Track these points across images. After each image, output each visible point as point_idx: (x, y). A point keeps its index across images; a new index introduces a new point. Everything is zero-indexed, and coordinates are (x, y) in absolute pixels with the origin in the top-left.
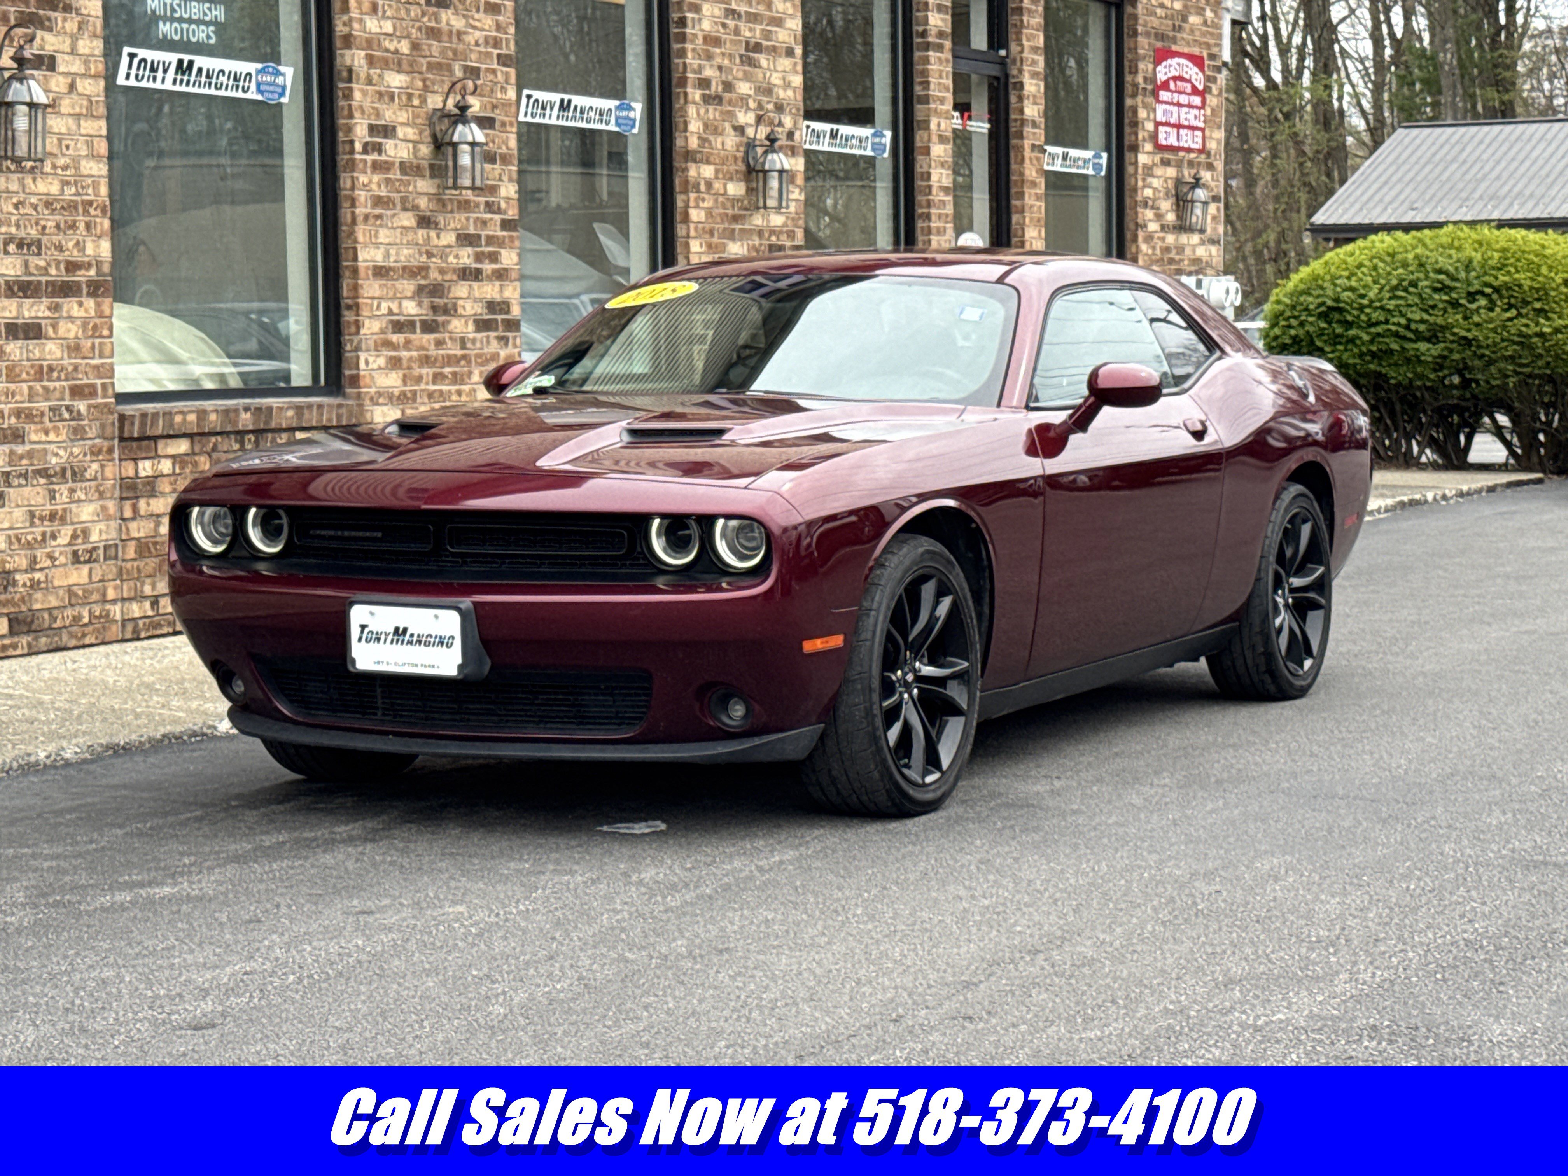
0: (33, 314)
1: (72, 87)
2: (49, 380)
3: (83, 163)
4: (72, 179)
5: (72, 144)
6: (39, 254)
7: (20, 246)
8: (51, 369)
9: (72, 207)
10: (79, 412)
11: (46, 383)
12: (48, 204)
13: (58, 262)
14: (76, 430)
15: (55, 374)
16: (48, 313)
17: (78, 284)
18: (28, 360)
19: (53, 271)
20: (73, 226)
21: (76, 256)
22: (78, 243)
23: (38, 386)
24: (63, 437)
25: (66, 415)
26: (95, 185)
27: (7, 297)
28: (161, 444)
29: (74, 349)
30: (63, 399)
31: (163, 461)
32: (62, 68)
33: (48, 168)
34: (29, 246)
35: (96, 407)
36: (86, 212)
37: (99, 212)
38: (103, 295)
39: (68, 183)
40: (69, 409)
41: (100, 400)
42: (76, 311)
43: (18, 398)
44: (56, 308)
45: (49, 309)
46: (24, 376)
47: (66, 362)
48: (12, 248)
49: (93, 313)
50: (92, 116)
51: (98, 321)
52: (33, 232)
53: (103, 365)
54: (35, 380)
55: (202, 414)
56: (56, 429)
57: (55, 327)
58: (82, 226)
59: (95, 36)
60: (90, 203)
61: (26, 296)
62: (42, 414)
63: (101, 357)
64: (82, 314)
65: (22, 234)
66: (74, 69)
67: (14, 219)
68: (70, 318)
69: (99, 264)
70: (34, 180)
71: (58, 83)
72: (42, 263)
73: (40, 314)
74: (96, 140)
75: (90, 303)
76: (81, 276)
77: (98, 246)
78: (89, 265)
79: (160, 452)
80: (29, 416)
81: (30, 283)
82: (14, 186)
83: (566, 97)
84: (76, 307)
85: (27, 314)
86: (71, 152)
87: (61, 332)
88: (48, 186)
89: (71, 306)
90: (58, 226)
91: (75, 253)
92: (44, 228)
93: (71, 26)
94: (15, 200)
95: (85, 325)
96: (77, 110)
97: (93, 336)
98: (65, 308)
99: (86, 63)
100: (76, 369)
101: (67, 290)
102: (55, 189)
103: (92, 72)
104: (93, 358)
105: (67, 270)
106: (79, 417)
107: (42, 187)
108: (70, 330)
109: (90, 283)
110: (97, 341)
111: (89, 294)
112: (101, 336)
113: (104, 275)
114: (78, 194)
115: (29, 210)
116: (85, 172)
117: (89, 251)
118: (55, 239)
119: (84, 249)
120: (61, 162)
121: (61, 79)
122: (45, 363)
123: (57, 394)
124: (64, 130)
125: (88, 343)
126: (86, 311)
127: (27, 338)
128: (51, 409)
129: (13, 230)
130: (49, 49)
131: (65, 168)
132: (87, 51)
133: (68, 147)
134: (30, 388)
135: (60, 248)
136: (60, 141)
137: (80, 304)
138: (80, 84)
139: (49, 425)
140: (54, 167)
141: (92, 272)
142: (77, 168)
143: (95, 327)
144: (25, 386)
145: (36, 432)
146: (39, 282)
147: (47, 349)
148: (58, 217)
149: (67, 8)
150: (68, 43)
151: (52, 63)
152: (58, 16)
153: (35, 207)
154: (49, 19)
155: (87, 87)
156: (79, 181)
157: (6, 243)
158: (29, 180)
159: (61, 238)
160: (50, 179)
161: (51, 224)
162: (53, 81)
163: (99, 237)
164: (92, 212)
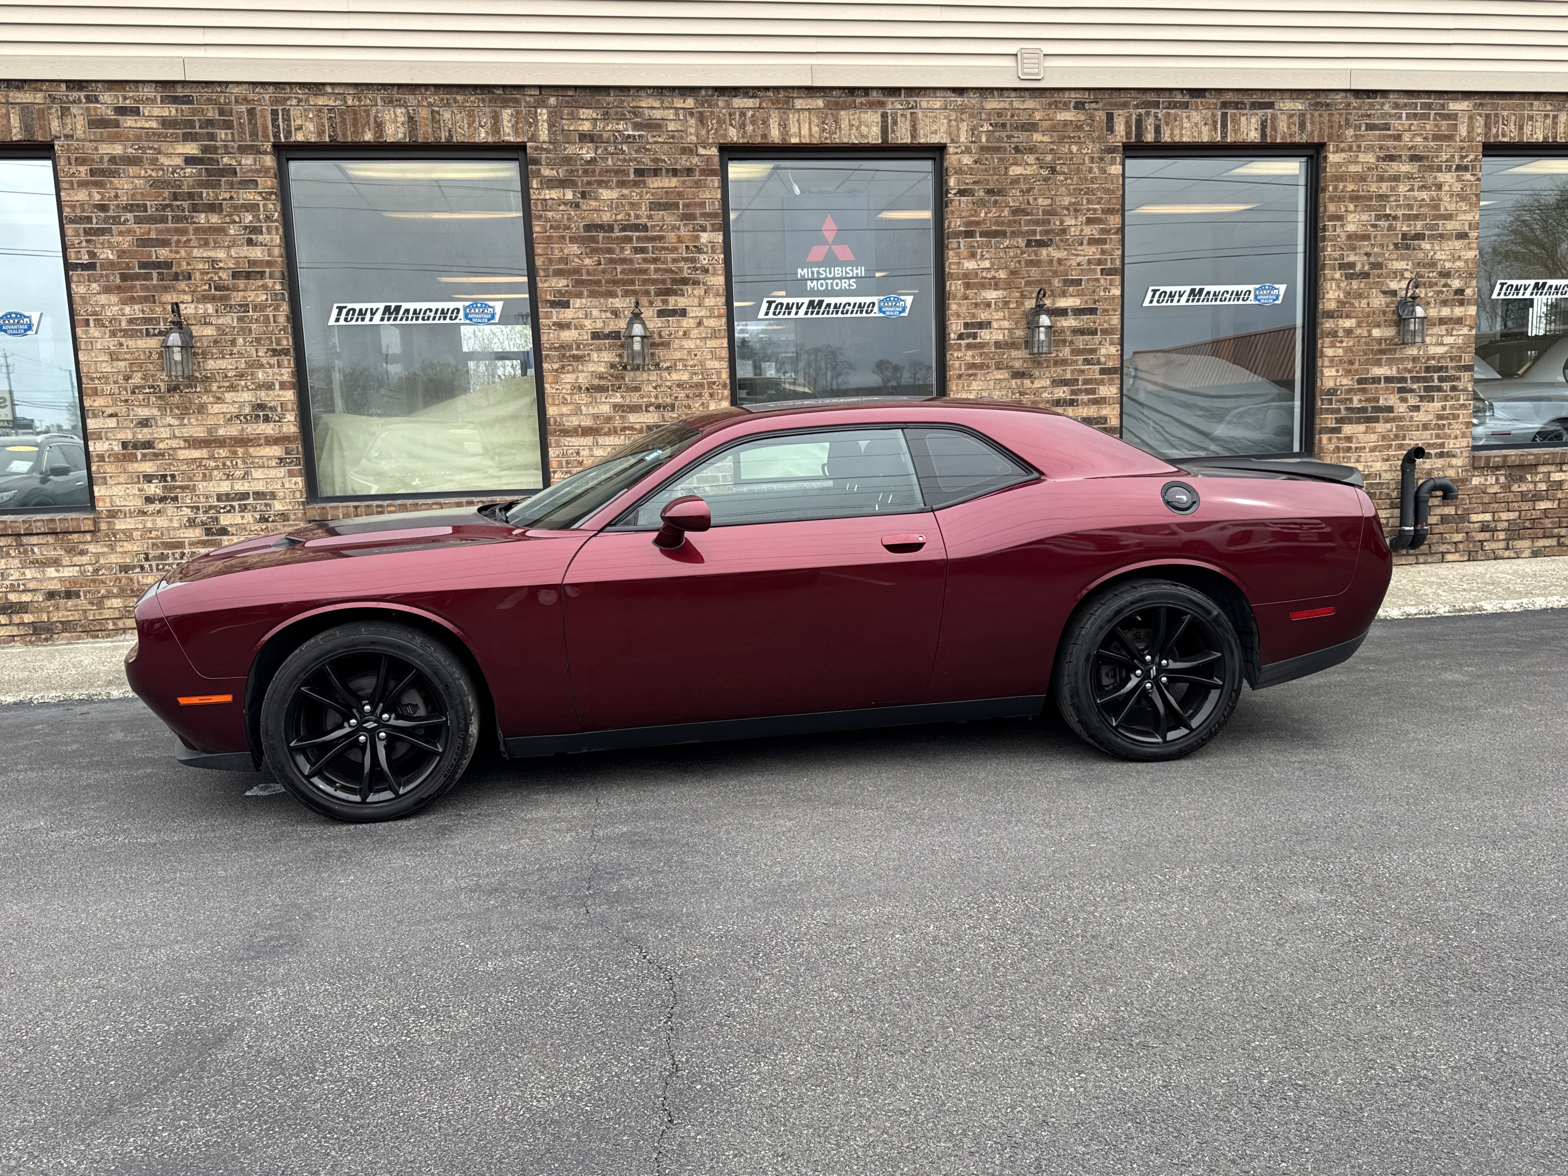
1: (700, 324)
3: (708, 362)
4: (699, 371)
5: (699, 353)
6: (673, 411)
7: (657, 407)
9: (699, 385)
12: (679, 385)
20: (700, 395)
22: (703, 404)
26: (719, 373)
32: (691, 314)
33: (680, 367)
34: (664, 407)
36: (711, 388)
37: (720, 387)
39: (696, 373)
48: (651, 409)
50: (715, 337)
52: (668, 400)
58: (706, 395)
59: (718, 295)
60: (714, 383)
65: (660, 401)
66: (702, 314)
67: (653, 394)
70: (669, 373)
71: (687, 323)
72: (675, 415)
74: (718, 351)
77: (719, 405)
82: (653, 378)
86: (698, 357)
88: (678, 377)
90: (687, 396)
92: (677, 397)
93: (699, 291)
96: (704, 335)
99: (711, 310)
102: (685, 377)
103: (716, 314)
107: (675, 376)
114: (704, 379)
115: (665, 389)
116: (709, 367)
117: (713, 407)
118: (685, 403)
120: (690, 363)
121: (691, 320)
124: (693, 346)
129: (653, 400)
130: (681, 305)
131: (694, 366)
132: (711, 304)
133: (695, 355)
136: (689, 352)
138: (706, 322)
140: (685, 366)
142: (702, 366)
148: (687, 391)
149: (696, 283)
150: (696, 301)
151: (683, 313)
152: (689, 288)
153: (670, 388)
154: (681, 290)
155: (712, 323)
156: (705, 372)
157: (647, 407)
158: (665, 374)
159: (690, 402)
160: (682, 372)
161: (682, 395)
162: (685, 322)
163: (720, 400)
164: (715, 387)
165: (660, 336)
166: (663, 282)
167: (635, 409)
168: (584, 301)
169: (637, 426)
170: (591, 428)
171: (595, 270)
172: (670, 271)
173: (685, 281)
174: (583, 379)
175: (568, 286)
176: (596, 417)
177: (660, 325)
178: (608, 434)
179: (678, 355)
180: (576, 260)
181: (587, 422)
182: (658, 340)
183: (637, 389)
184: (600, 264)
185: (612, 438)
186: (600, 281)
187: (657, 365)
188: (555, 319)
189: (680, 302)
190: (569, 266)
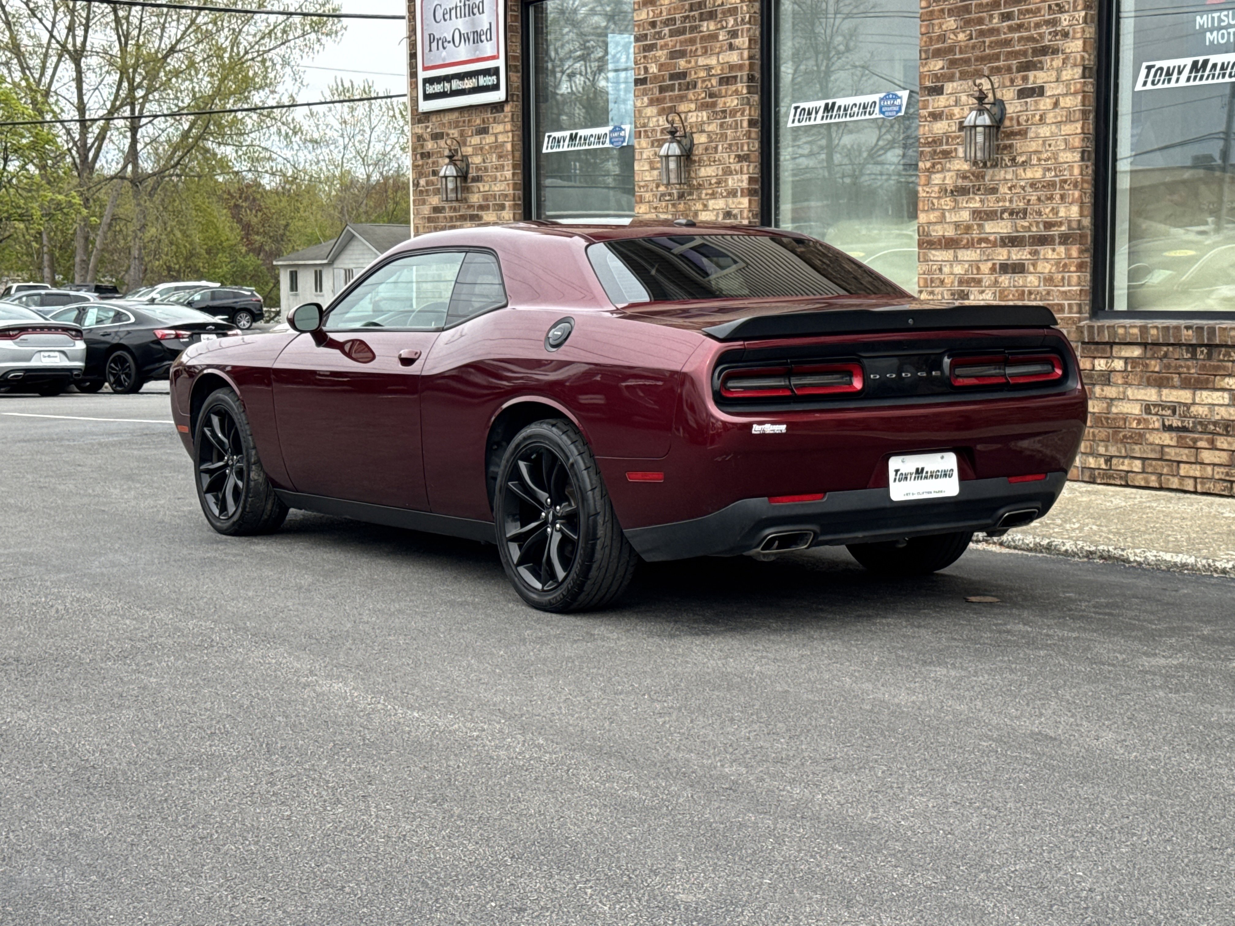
0: (1019, 257)
1: (1056, 104)
2: (1029, 300)
3: (1061, 154)
4: (1052, 167)
5: (1053, 143)
6: (1024, 218)
7: (1011, 214)
8: (1030, 293)
9: (1051, 185)
12: (1032, 185)
13: (1037, 223)
15: (1033, 297)
16: (1029, 257)
17: (1052, 237)
18: (1014, 287)
19: (1034, 229)
20: (1051, 198)
21: (1052, 218)
22: (1053, 209)
26: (1071, 168)
27: (1001, 246)
28: (1116, 348)
29: (1049, 280)
31: (1116, 361)
32: (1048, 93)
33: (1034, 162)
34: (1017, 213)
36: (1062, 188)
37: (1071, 186)
38: (1071, 243)
39: (1049, 169)
41: (1066, 315)
42: (1050, 255)
44: (1036, 253)
45: (1030, 253)
46: (1011, 297)
47: (1040, 289)
48: (1006, 215)
49: (1063, 256)
50: (1071, 121)
51: (1067, 261)
52: (1022, 205)
53: (1070, 291)
54: (1018, 300)
55: (1144, 330)
57: (1034, 265)
58: (1058, 197)
59: (1075, 65)
60: (1065, 181)
61: (1013, 246)
63: (1069, 285)
64: (1055, 256)
65: (1014, 206)
66: (1058, 91)
67: (1008, 197)
68: (1046, 259)
69: (1070, 222)
70: (1024, 170)
71: (1045, 103)
72: (1026, 224)
73: (1024, 257)
74: (1071, 138)
75: (1061, 249)
76: (1055, 232)
77: (1069, 210)
78: (1061, 224)
79: (1114, 354)
81: (1017, 237)
82: (1009, 176)
84: (1050, 252)
85: (1014, 257)
86: (1052, 148)
87: (1039, 269)
88: (1031, 174)
89: (1046, 252)
90: (1039, 199)
91: (1051, 215)
92: (1029, 201)
93: (1057, 62)
94: (1009, 185)
95: (1057, 264)
96: (1059, 119)
97: (1063, 271)
98: (1042, 253)
99: (1068, 86)
100: (1048, 293)
101: (1043, 241)
102: (1038, 174)
103: (1072, 91)
104: (1063, 286)
105: (1045, 227)
107: (1029, 174)
108: (1045, 268)
109: (1061, 236)
110: (1066, 275)
111: (1060, 243)
112: (1069, 272)
113: (1074, 229)
114: (1056, 176)
115: (1018, 190)
116: (1061, 160)
117: (1062, 213)
118: (1036, 208)
119: (1057, 213)
120: (1044, 156)
121: (1048, 100)
122: (1026, 289)
124: (1048, 134)
125: (1060, 276)
126: (1058, 254)
127: (1014, 273)
129: (1007, 204)
130: (1039, 82)
131: (1048, 159)
132: (1069, 77)
133: (1050, 145)
135: (1039, 213)
136: (1044, 142)
137: (1054, 250)
138: (1063, 102)
140: (1039, 160)
141: (1063, 228)
142: (1055, 159)
143: (1065, 265)
146: (1024, 237)
147: (1029, 280)
148: (1039, 193)
149: (1055, 51)
150: (1054, 74)
151: (1040, 91)
152: (1048, 58)
153: (1023, 188)
154: (1041, 62)
155: (1067, 102)
156: (1058, 168)
157: (1002, 213)
158: (1020, 171)
159: (1041, 207)
160: (1036, 168)
161: (1034, 198)
162: (1042, 103)
163: (1071, 204)
164: (1066, 187)
165: (1019, 124)
166: (1024, 53)
167: (991, 215)
168: (955, 84)
169: (992, 238)
170: (952, 240)
171: (966, 46)
172: (1031, 39)
173: (1044, 51)
174: (950, 180)
175: (943, 68)
176: (957, 225)
177: (1019, 109)
178: (966, 247)
179: (1034, 146)
180: (952, 36)
181: (950, 232)
182: (1016, 128)
183: (994, 191)
184: (971, 38)
185: (969, 252)
186: (969, 59)
187: (1013, 159)
188: (931, 110)
189: (1036, 78)
190: (946, 45)
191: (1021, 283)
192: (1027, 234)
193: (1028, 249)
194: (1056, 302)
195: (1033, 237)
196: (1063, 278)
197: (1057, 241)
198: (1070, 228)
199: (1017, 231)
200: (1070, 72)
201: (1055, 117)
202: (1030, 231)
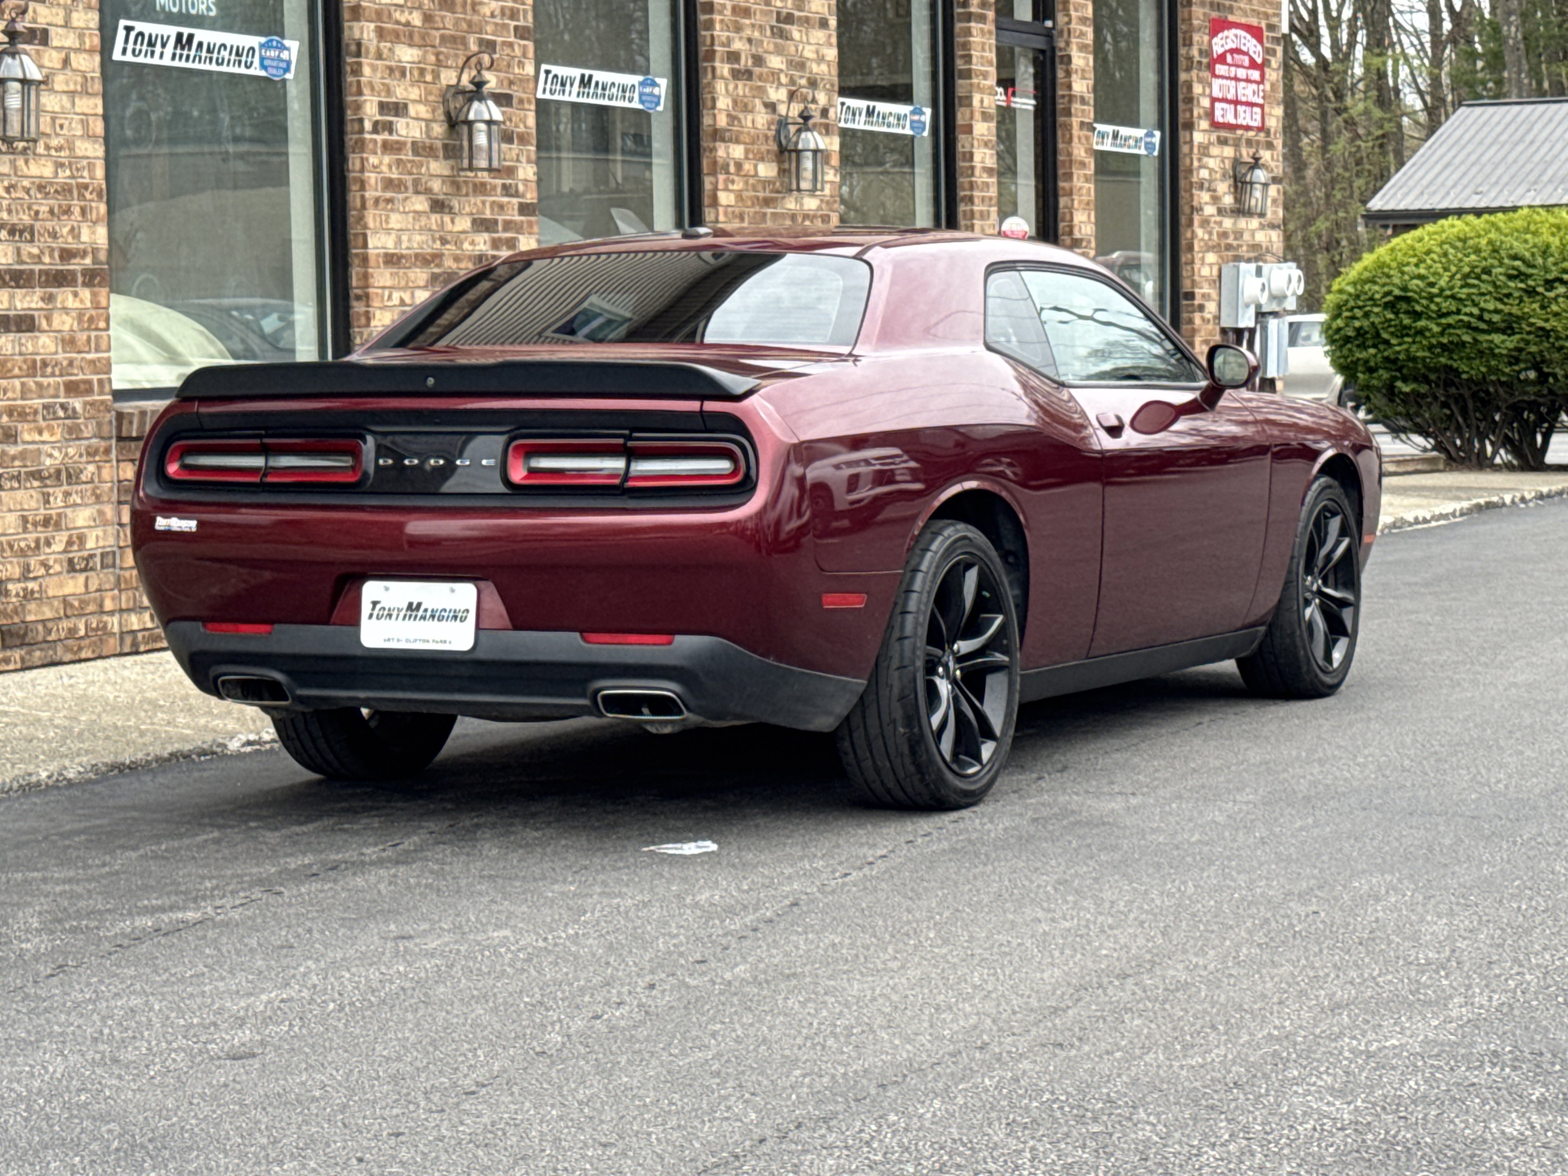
0: (26, 305)
1: (66, 62)
2: (43, 376)
3: (78, 143)
4: (66, 161)
5: (66, 123)
6: (32, 241)
7: (12, 232)
8: (45, 364)
9: (65, 190)
10: (74, 409)
11: (39, 379)
12: (41, 188)
13: (52, 250)
14: (70, 430)
15: (49, 370)
16: (41, 304)
17: (73, 273)
18: (21, 354)
19: (46, 259)
21: (71, 243)
22: (73, 229)
23: (31, 382)
24: (58, 437)
25: (61, 413)
26: (91, 167)
29: (69, 343)
30: (57, 396)
32: (55, 42)
33: (41, 149)
34: (21, 233)
35: (92, 404)
36: (81, 197)
37: (94, 196)
38: (100, 285)
39: (62, 165)
40: (63, 406)
41: (96, 398)
42: (71, 303)
43: (10, 394)
44: (50, 298)
45: (43, 299)
46: (17, 371)
47: (60, 356)
48: (3, 234)
49: (89, 305)
50: (87, 93)
51: (93, 312)
52: (26, 219)
53: (99, 359)
54: (28, 376)
56: (50, 429)
57: (48, 319)
58: (77, 211)
59: (90, 7)
60: (86, 187)
61: (18, 286)
62: (36, 412)
63: (97, 350)
64: (77, 305)
65: (15, 220)
66: (68, 43)
67: (5, 203)
68: (65, 309)
69: (95, 251)
70: (26, 162)
71: (52, 58)
72: (35, 251)
73: (33, 305)
74: (91, 120)
75: (86, 294)
76: (76, 265)
77: (94, 233)
78: (84, 254)
80: (23, 415)
81: (21, 272)
82: (5, 169)
83: (587, 72)
84: (70, 297)
85: (19, 305)
86: (65, 132)
87: (56, 324)
88: (41, 169)
89: (65, 297)
90: (51, 212)
91: (70, 239)
92: (37, 213)
94: (6, 184)
95: (80, 317)
96: (72, 87)
97: (89, 329)
98: (59, 299)
99: (81, 37)
100: (71, 363)
101: (61, 279)
102: (47, 171)
103: (87, 46)
104: (89, 352)
105: (61, 257)
106: (74, 415)
107: (34, 169)
108: (64, 323)
109: (85, 272)
110: (93, 334)
111: (85, 284)
112: (97, 329)
113: (101, 263)
114: (73, 177)
115: (21, 194)
116: (79, 153)
117: (85, 237)
118: (49, 225)
119: (79, 236)
120: (54, 142)
121: (54, 54)
122: (38, 358)
123: (52, 391)
124: (57, 109)
125: (83, 336)
126: (82, 301)
127: (19, 331)
128: (45, 407)
129: (5, 215)
130: (42, 22)
131: (59, 149)
132: (81, 24)
133: (61, 127)
134: (23, 384)
135: (54, 235)
136: (53, 119)
137: (76, 295)
138: (74, 60)
139: (43, 424)
140: (48, 147)
141: (88, 261)
142: (72, 149)
143: (91, 319)
144: (17, 383)
145: (30, 431)
146: (32, 271)
147: (41, 343)
148: (51, 202)
150: (61, 15)
151: (46, 37)
153: (27, 191)
155: (83, 62)
156: (74, 163)
158: (21, 163)
159: (55, 224)
160: (43, 161)
161: (44, 209)
162: (47, 55)
163: (95, 223)
164: (88, 196)
189: (40, 15)
191: (31, 349)
192: (37, 268)
193: (39, 292)
194: (81, 377)
195: (47, 273)
196: (89, 339)
197: (80, 280)
198: (95, 261)
199: (21, 262)
200: (82, 14)
201: (67, 83)
202: (40, 262)
